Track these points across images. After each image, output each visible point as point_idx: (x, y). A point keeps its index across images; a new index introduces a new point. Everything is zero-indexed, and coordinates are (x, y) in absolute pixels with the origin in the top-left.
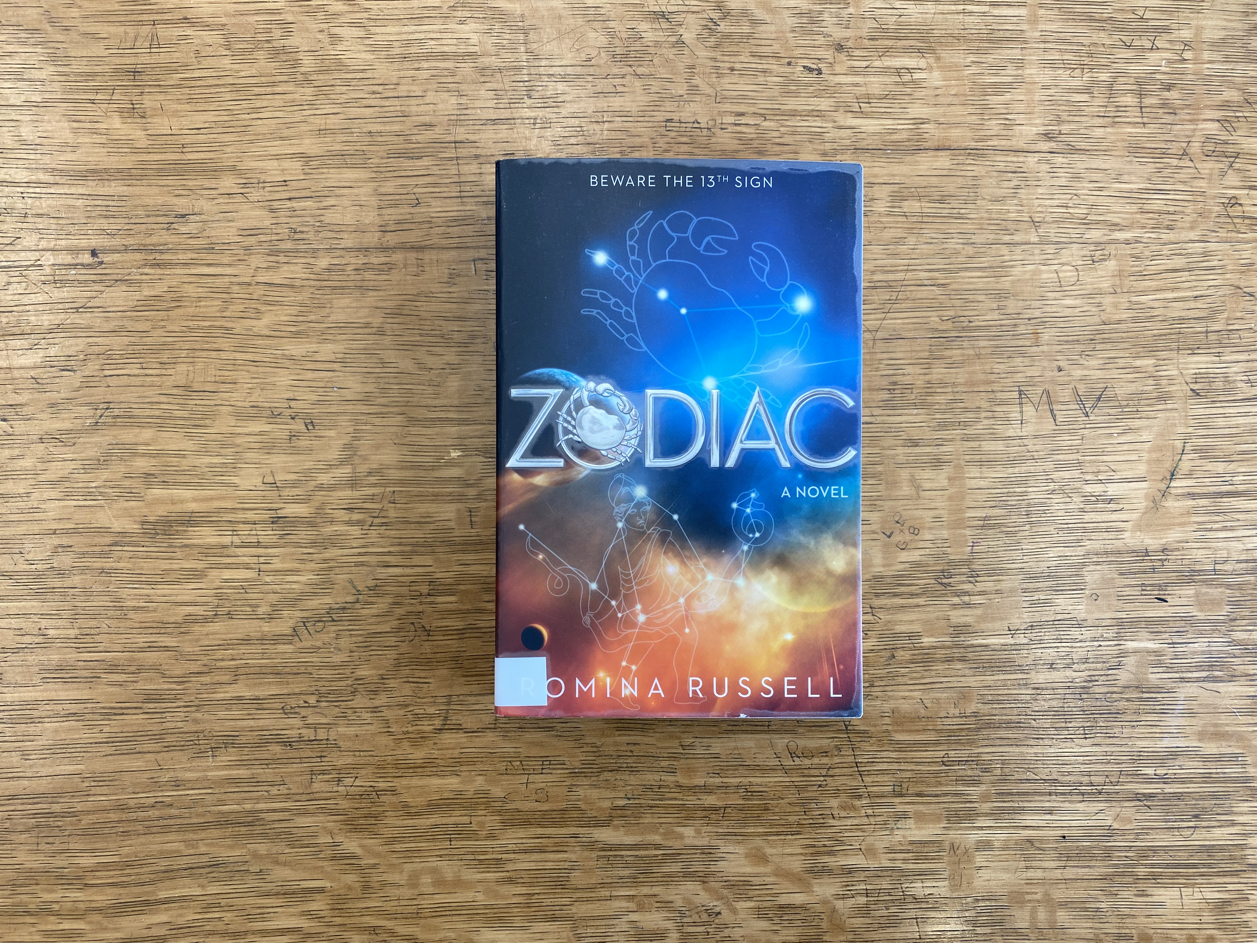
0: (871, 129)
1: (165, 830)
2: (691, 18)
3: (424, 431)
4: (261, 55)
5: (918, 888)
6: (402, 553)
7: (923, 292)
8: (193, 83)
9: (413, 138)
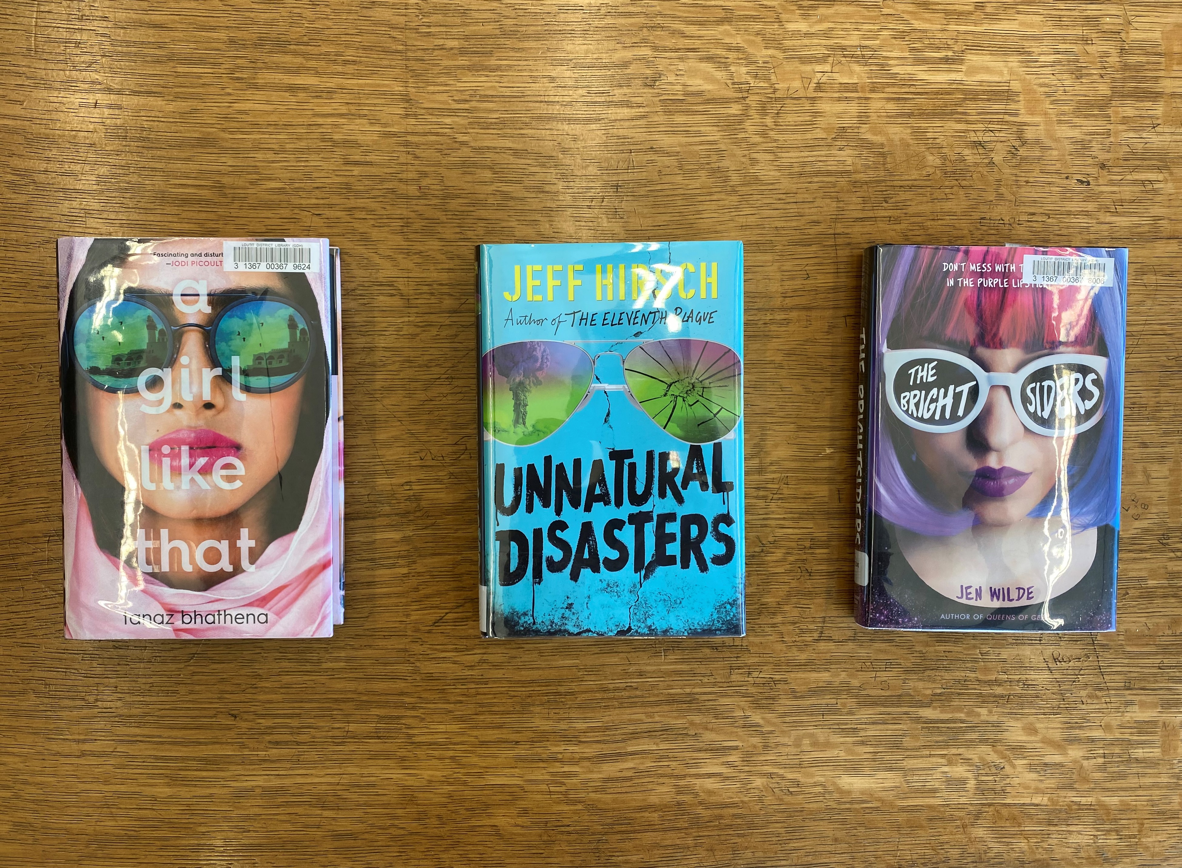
0: (1123, 224)
1: (633, 705)
2: (999, 146)
3: (808, 435)
4: (703, 173)
5: (1139, 753)
6: (792, 519)
7: (1156, 340)
8: (656, 194)
9: (806, 231)
